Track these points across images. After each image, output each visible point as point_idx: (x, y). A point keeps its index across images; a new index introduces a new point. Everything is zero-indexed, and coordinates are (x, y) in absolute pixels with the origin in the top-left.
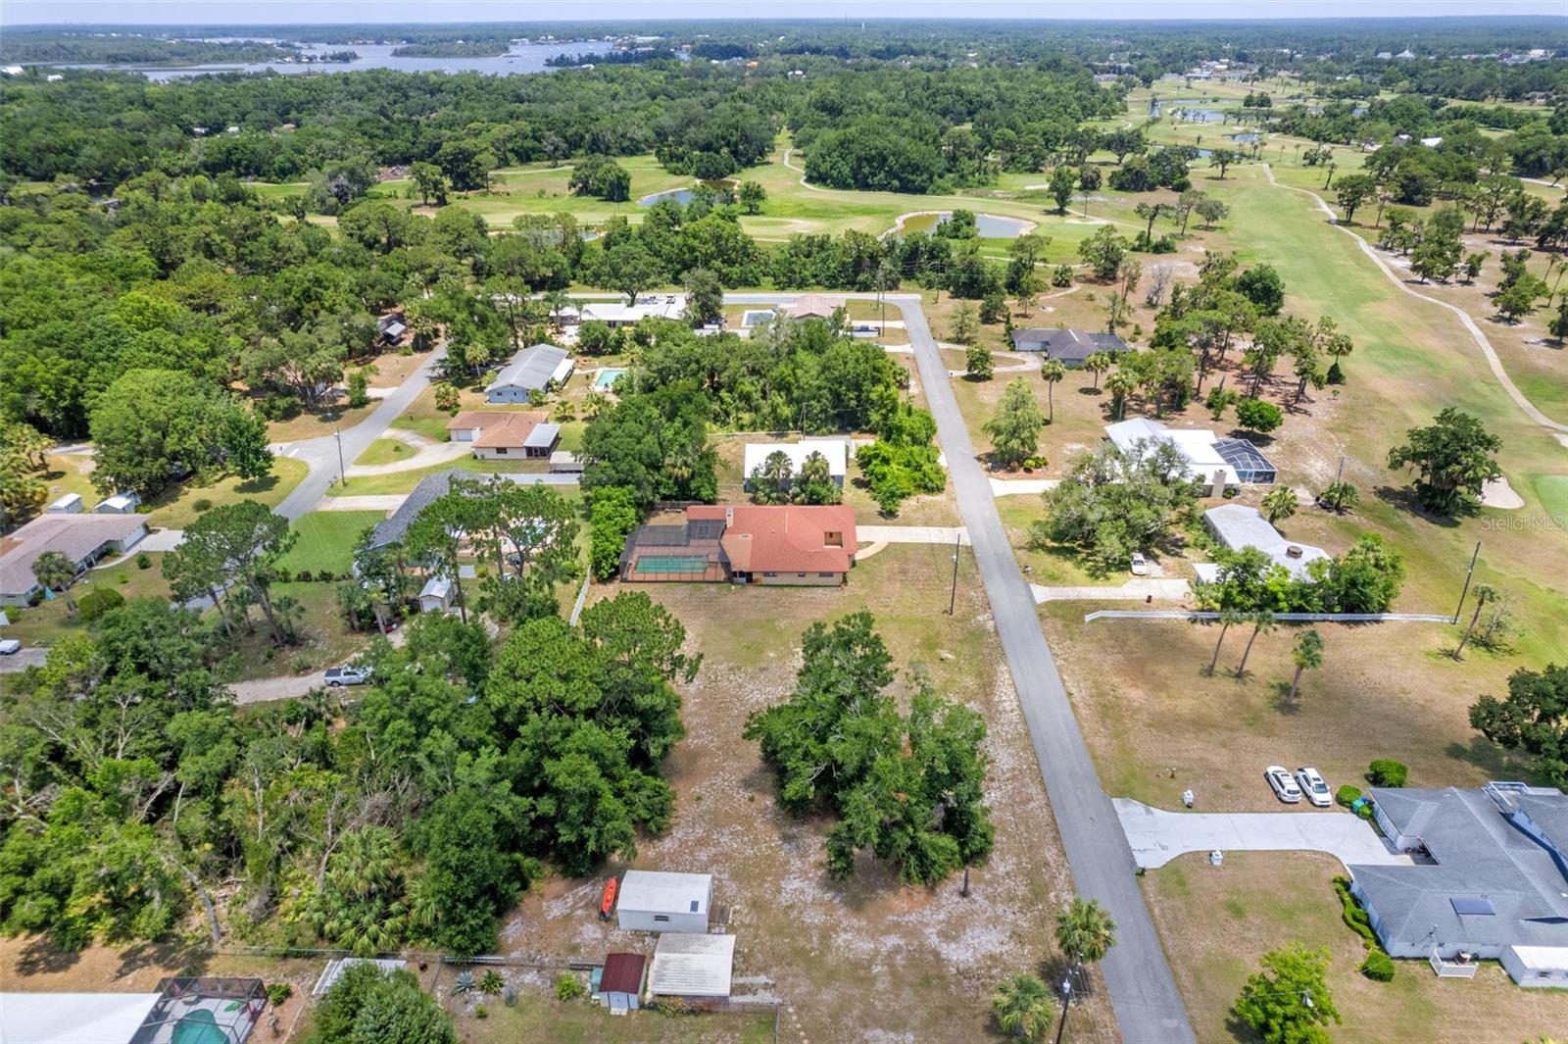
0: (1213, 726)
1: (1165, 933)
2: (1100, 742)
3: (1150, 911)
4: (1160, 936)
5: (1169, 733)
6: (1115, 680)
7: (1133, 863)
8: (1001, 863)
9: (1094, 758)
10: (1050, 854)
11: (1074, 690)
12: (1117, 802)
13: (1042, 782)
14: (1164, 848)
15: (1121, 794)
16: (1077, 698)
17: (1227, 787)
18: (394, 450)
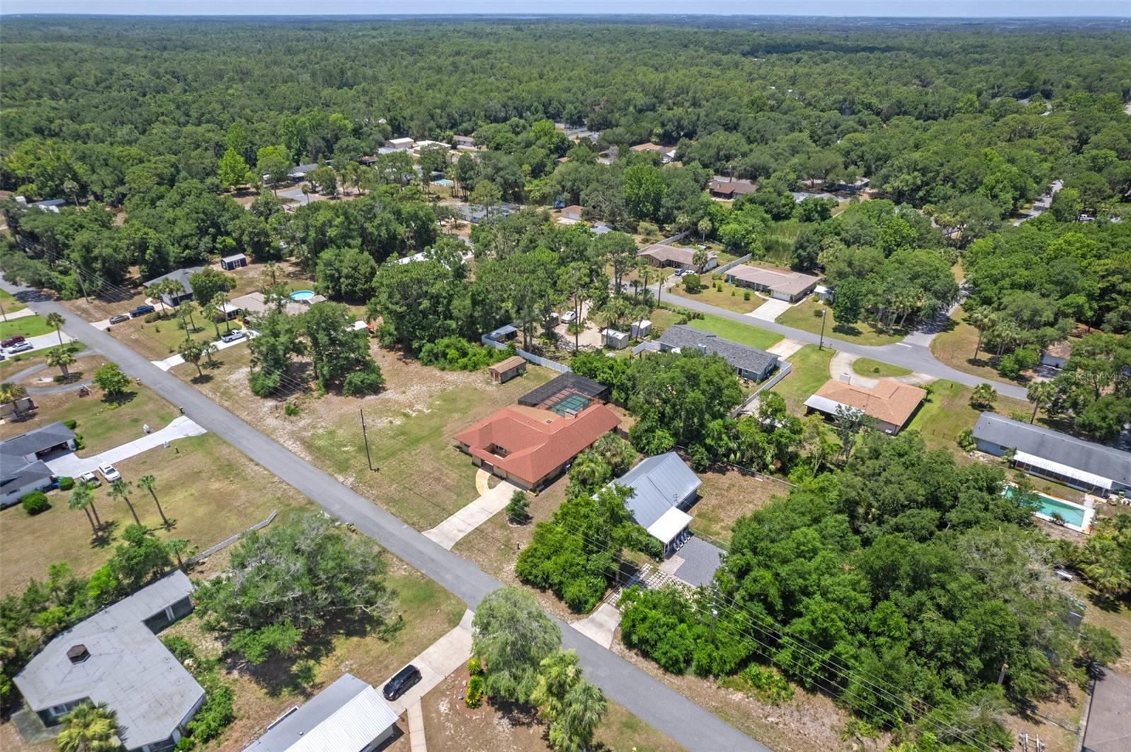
1: (166, 403)
2: (226, 451)
3: (173, 405)
5: (187, 474)
6: (233, 487)
12: (205, 432)
13: (247, 422)
14: (175, 426)
15: (204, 435)
16: (252, 466)
17: (144, 462)
18: (877, 371)
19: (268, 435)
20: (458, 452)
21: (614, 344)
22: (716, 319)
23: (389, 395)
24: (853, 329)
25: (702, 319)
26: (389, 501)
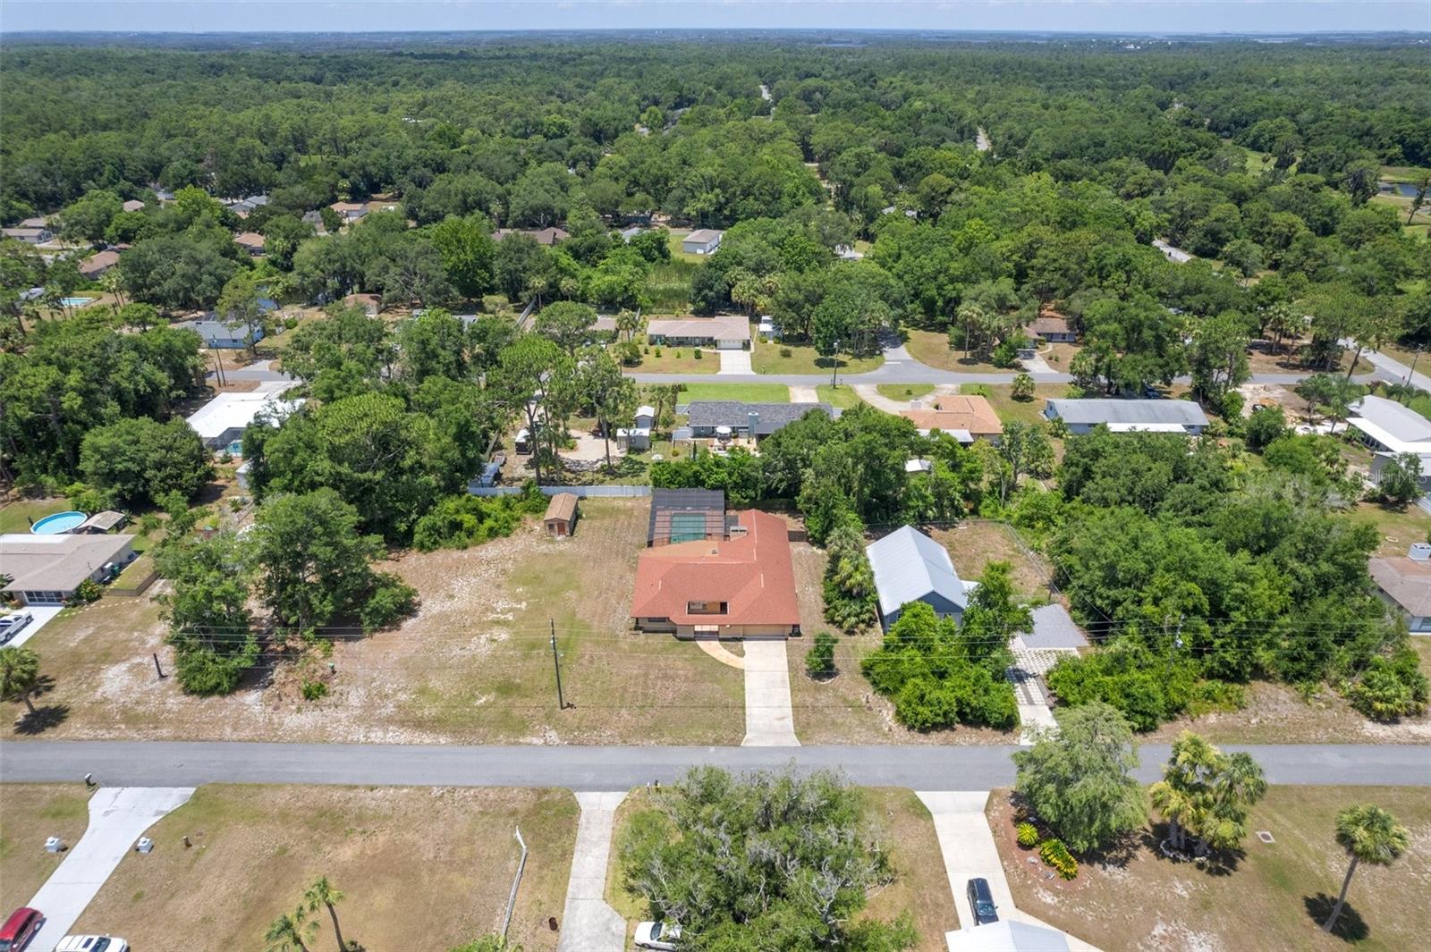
0: (248, 919)
1: (21, 789)
2: (282, 798)
3: (51, 784)
4: (22, 784)
5: (260, 867)
6: (382, 839)
7: (108, 784)
8: (176, 702)
9: (260, 786)
10: (164, 732)
11: (379, 793)
12: (191, 791)
13: (250, 741)
14: (107, 813)
15: (196, 797)
16: (361, 793)
17: (138, 896)
18: (909, 393)
19: (321, 738)
20: (642, 635)
21: (638, 445)
22: (700, 387)
23: (431, 606)
24: (832, 361)
25: (685, 390)
26: (647, 732)
